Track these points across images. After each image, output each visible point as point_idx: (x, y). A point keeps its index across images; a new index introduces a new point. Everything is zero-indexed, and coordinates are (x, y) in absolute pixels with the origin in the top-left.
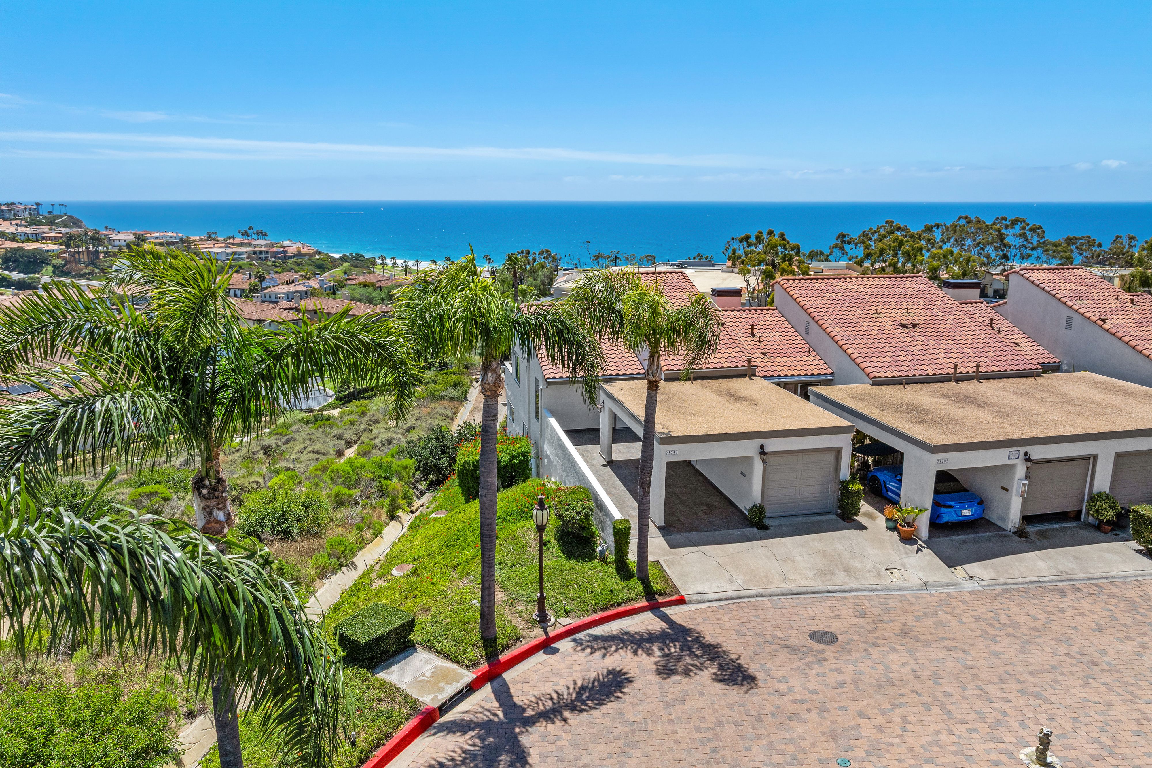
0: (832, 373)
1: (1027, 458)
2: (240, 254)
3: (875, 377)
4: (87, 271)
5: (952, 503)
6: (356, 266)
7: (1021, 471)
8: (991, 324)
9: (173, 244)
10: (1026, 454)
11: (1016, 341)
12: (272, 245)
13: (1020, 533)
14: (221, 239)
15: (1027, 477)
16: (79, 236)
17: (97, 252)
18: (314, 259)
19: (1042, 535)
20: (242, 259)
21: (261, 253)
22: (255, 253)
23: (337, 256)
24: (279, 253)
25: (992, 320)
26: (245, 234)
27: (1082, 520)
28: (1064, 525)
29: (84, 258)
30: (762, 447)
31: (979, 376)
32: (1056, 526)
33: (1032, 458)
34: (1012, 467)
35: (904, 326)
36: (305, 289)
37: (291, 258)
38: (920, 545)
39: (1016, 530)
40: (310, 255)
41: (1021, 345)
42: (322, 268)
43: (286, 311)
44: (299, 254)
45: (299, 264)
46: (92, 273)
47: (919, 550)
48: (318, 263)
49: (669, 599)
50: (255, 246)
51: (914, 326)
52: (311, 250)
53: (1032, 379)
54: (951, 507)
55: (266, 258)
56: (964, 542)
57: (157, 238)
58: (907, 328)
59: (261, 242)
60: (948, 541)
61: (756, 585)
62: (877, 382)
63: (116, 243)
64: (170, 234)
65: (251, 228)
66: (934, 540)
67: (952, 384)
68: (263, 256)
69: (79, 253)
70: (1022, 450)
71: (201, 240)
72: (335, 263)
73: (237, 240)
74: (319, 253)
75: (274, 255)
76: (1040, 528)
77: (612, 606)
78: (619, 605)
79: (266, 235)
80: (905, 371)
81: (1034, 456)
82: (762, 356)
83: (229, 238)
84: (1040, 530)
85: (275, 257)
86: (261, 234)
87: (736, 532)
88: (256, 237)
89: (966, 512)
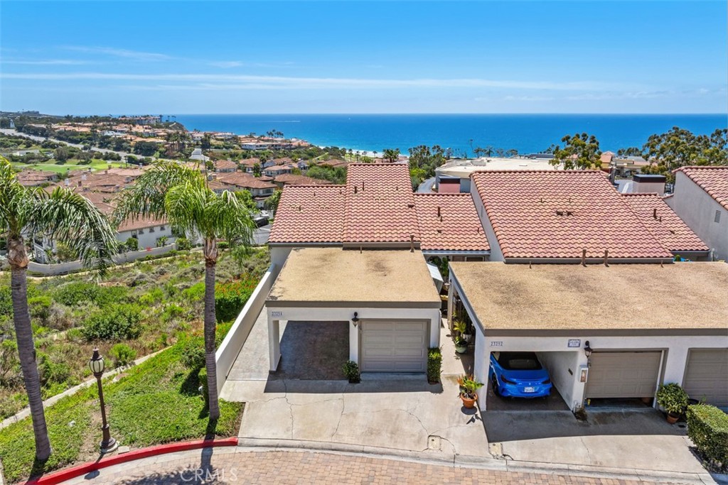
0: (489, 250)
1: (588, 348)
2: (264, 146)
3: (508, 257)
4: (177, 155)
5: (515, 380)
6: (332, 155)
7: (582, 358)
8: (655, 213)
9: (229, 139)
10: (587, 343)
11: (673, 229)
12: (285, 141)
13: (580, 415)
14: (256, 137)
15: (589, 364)
16: (174, 134)
17: (184, 144)
18: (308, 150)
19: (602, 418)
20: (265, 149)
21: (276, 145)
22: (273, 145)
23: (322, 148)
24: (287, 146)
25: (655, 210)
26: (270, 134)
27: (654, 406)
28: (632, 410)
29: (177, 147)
30: (356, 314)
31: (607, 261)
32: (623, 410)
33: (591, 347)
34: (575, 353)
35: (559, 213)
36: (289, 168)
37: (294, 149)
38: (476, 415)
39: (578, 410)
40: (306, 147)
41: (676, 233)
42: (312, 155)
43: (263, 182)
44: (299, 146)
45: (298, 153)
46: (180, 157)
47: (473, 420)
48: (310, 152)
49: (223, 440)
50: (276, 141)
51: (569, 214)
52: (306, 144)
53: (660, 266)
54: (514, 383)
55: (279, 149)
56: (520, 417)
57: (221, 136)
58: (562, 215)
59: (280, 139)
60: (505, 415)
61: (305, 437)
62: (510, 261)
63: (196, 139)
64: (228, 134)
65: (274, 131)
66: (491, 412)
67: (581, 266)
68: (278, 147)
69: (174, 144)
70: (583, 339)
71: (247, 137)
72: (319, 152)
73: (266, 138)
74: (312, 146)
75: (284, 147)
76: (604, 411)
77: (172, 440)
78: (179, 440)
79: (282, 135)
80: (540, 253)
81: (594, 346)
82: (436, 233)
83: (261, 136)
84: (604, 413)
85: (285, 148)
86: (280, 134)
87: (329, 383)
88: (277, 136)
89: (529, 389)
